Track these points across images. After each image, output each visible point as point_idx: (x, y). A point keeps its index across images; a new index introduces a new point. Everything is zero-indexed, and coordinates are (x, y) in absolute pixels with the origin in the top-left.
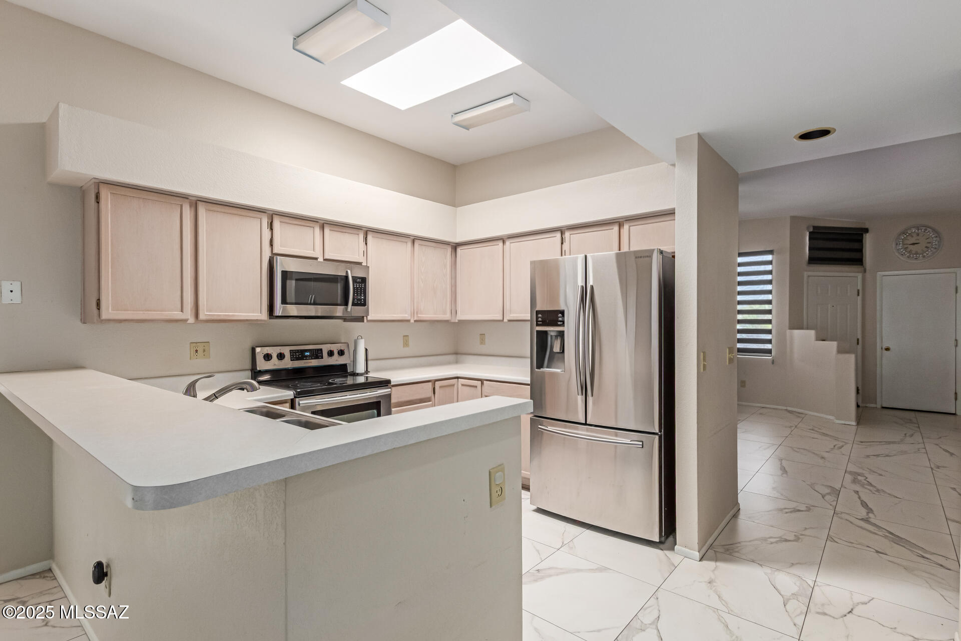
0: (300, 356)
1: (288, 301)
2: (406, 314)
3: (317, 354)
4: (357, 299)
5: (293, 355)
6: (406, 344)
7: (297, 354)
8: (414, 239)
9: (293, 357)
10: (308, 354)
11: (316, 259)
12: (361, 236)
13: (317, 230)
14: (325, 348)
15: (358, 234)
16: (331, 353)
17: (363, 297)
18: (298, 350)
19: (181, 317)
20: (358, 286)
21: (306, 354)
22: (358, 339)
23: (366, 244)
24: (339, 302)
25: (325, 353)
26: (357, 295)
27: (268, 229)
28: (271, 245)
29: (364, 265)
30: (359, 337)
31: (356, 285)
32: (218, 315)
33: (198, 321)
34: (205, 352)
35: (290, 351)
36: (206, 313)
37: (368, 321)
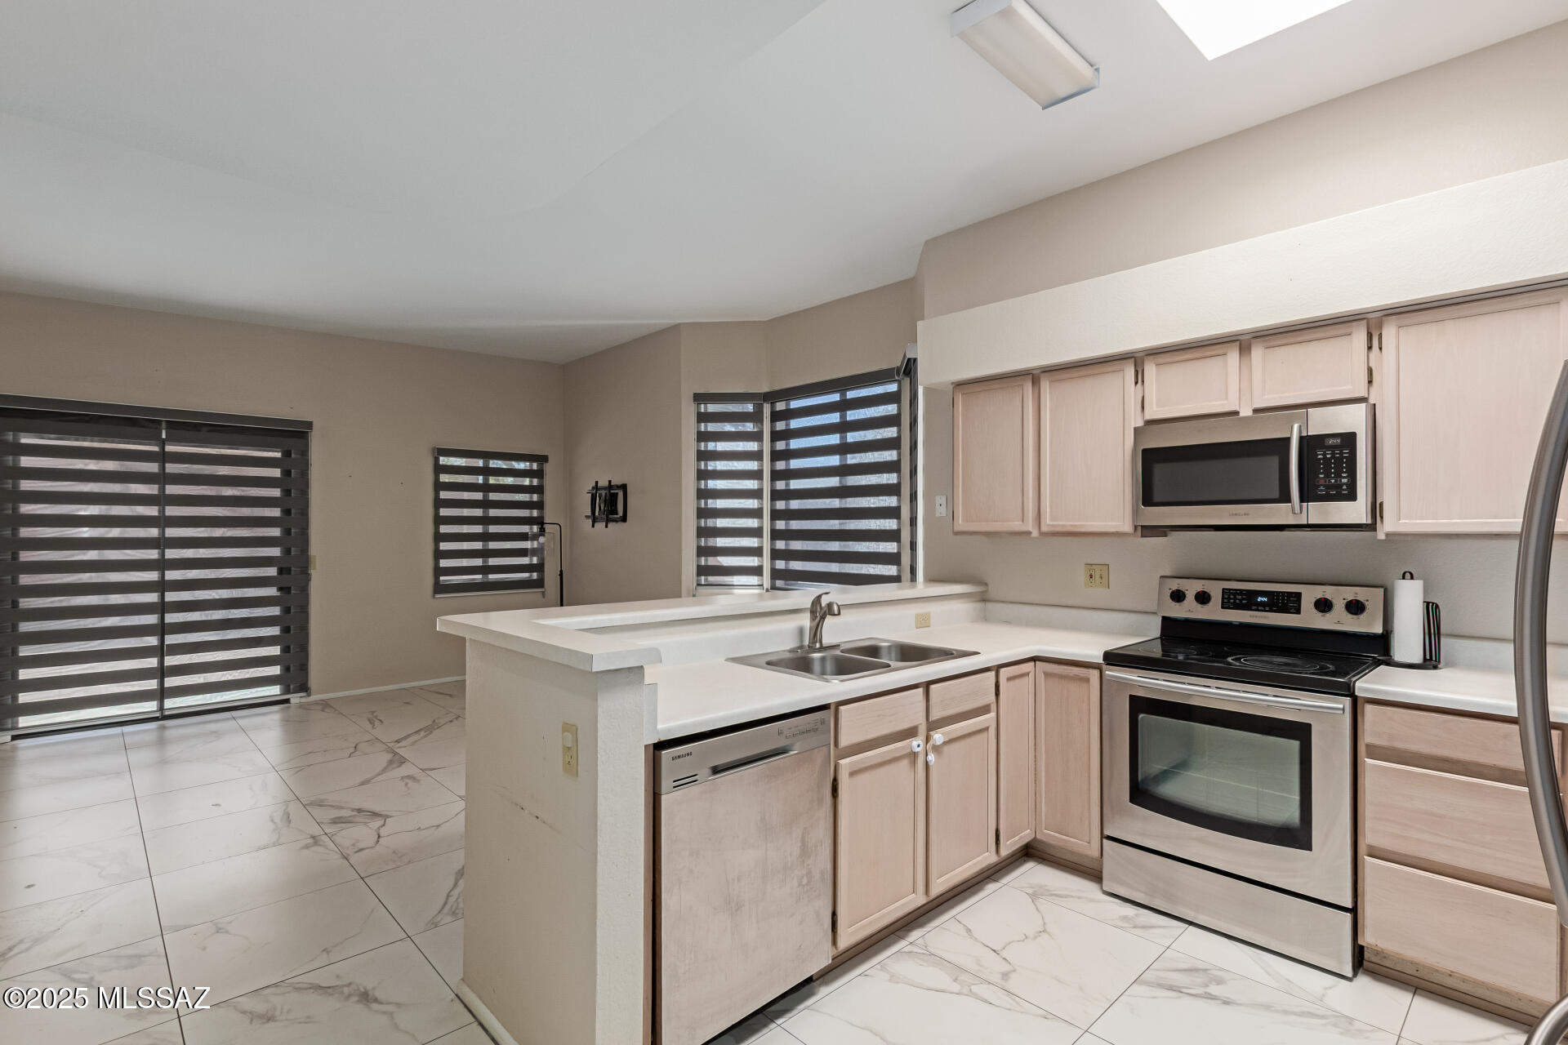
0: (1244, 602)
1: (1157, 499)
3: (1286, 604)
4: (1326, 486)
5: (1229, 599)
7: (1240, 597)
9: (1229, 602)
10: (1265, 600)
11: (1236, 413)
14: (1310, 595)
16: (1324, 606)
17: (1344, 481)
18: (1241, 590)
19: (1023, 528)
20: (1328, 456)
21: (1259, 599)
22: (1404, 578)
23: (1381, 349)
24: (1276, 495)
25: (1307, 603)
26: (1328, 476)
27: (1136, 383)
28: (1143, 408)
29: (1372, 401)
30: (1408, 575)
31: (1325, 455)
32: (1063, 526)
33: (1042, 534)
34: (1101, 578)
35: (1223, 589)
36: (1048, 522)
37: (1387, 535)
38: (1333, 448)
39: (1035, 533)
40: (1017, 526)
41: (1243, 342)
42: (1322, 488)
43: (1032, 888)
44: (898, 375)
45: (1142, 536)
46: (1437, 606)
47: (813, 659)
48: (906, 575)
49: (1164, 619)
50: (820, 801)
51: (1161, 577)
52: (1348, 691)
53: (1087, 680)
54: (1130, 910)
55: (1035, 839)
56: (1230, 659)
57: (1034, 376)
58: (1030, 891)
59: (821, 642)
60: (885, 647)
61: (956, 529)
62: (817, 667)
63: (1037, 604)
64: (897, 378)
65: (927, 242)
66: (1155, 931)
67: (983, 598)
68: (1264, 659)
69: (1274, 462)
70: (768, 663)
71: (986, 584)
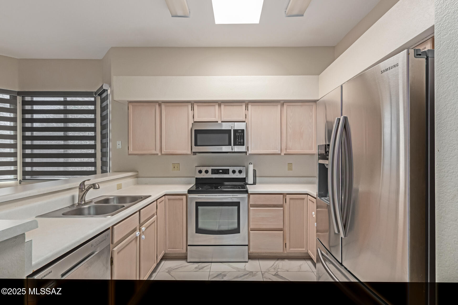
0: (217, 172)
1: (198, 144)
2: (277, 150)
3: (226, 172)
4: (238, 142)
5: (213, 172)
6: (290, 169)
7: (215, 171)
8: (283, 103)
10: (221, 171)
11: (217, 122)
12: (244, 107)
13: (217, 107)
14: (231, 169)
15: (242, 105)
16: (234, 172)
17: (242, 141)
18: (216, 169)
19: (156, 153)
20: (239, 135)
21: (220, 171)
22: (250, 164)
23: (248, 110)
24: (228, 144)
25: (231, 171)
26: (239, 140)
27: (191, 110)
28: (193, 118)
29: (246, 122)
30: (251, 163)
31: (238, 134)
32: (169, 152)
33: (162, 154)
34: (177, 168)
35: (212, 169)
36: (164, 151)
37: (249, 154)
38: (240, 133)
39: (160, 154)
40: (154, 152)
41: (220, 103)
42: (237, 142)
43: (167, 269)
44: (96, 94)
45: (193, 155)
46: (255, 170)
47: (84, 208)
48: (99, 170)
49: (196, 178)
50: (107, 268)
51: (196, 166)
52: (247, 192)
53: (182, 199)
54: (196, 265)
55: (165, 254)
56: (219, 188)
57: (160, 103)
58: (167, 271)
59: (85, 201)
60: (111, 198)
61: (130, 153)
62: (86, 212)
63: (156, 177)
64: (94, 96)
65: (112, 48)
66: (205, 268)
67: (137, 177)
68: (225, 187)
69: (227, 136)
70: (63, 214)
71: (138, 172)
